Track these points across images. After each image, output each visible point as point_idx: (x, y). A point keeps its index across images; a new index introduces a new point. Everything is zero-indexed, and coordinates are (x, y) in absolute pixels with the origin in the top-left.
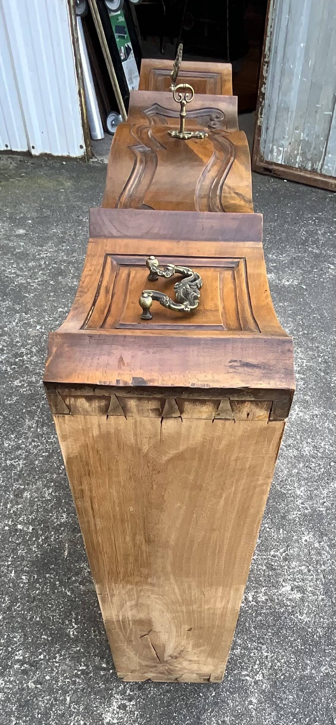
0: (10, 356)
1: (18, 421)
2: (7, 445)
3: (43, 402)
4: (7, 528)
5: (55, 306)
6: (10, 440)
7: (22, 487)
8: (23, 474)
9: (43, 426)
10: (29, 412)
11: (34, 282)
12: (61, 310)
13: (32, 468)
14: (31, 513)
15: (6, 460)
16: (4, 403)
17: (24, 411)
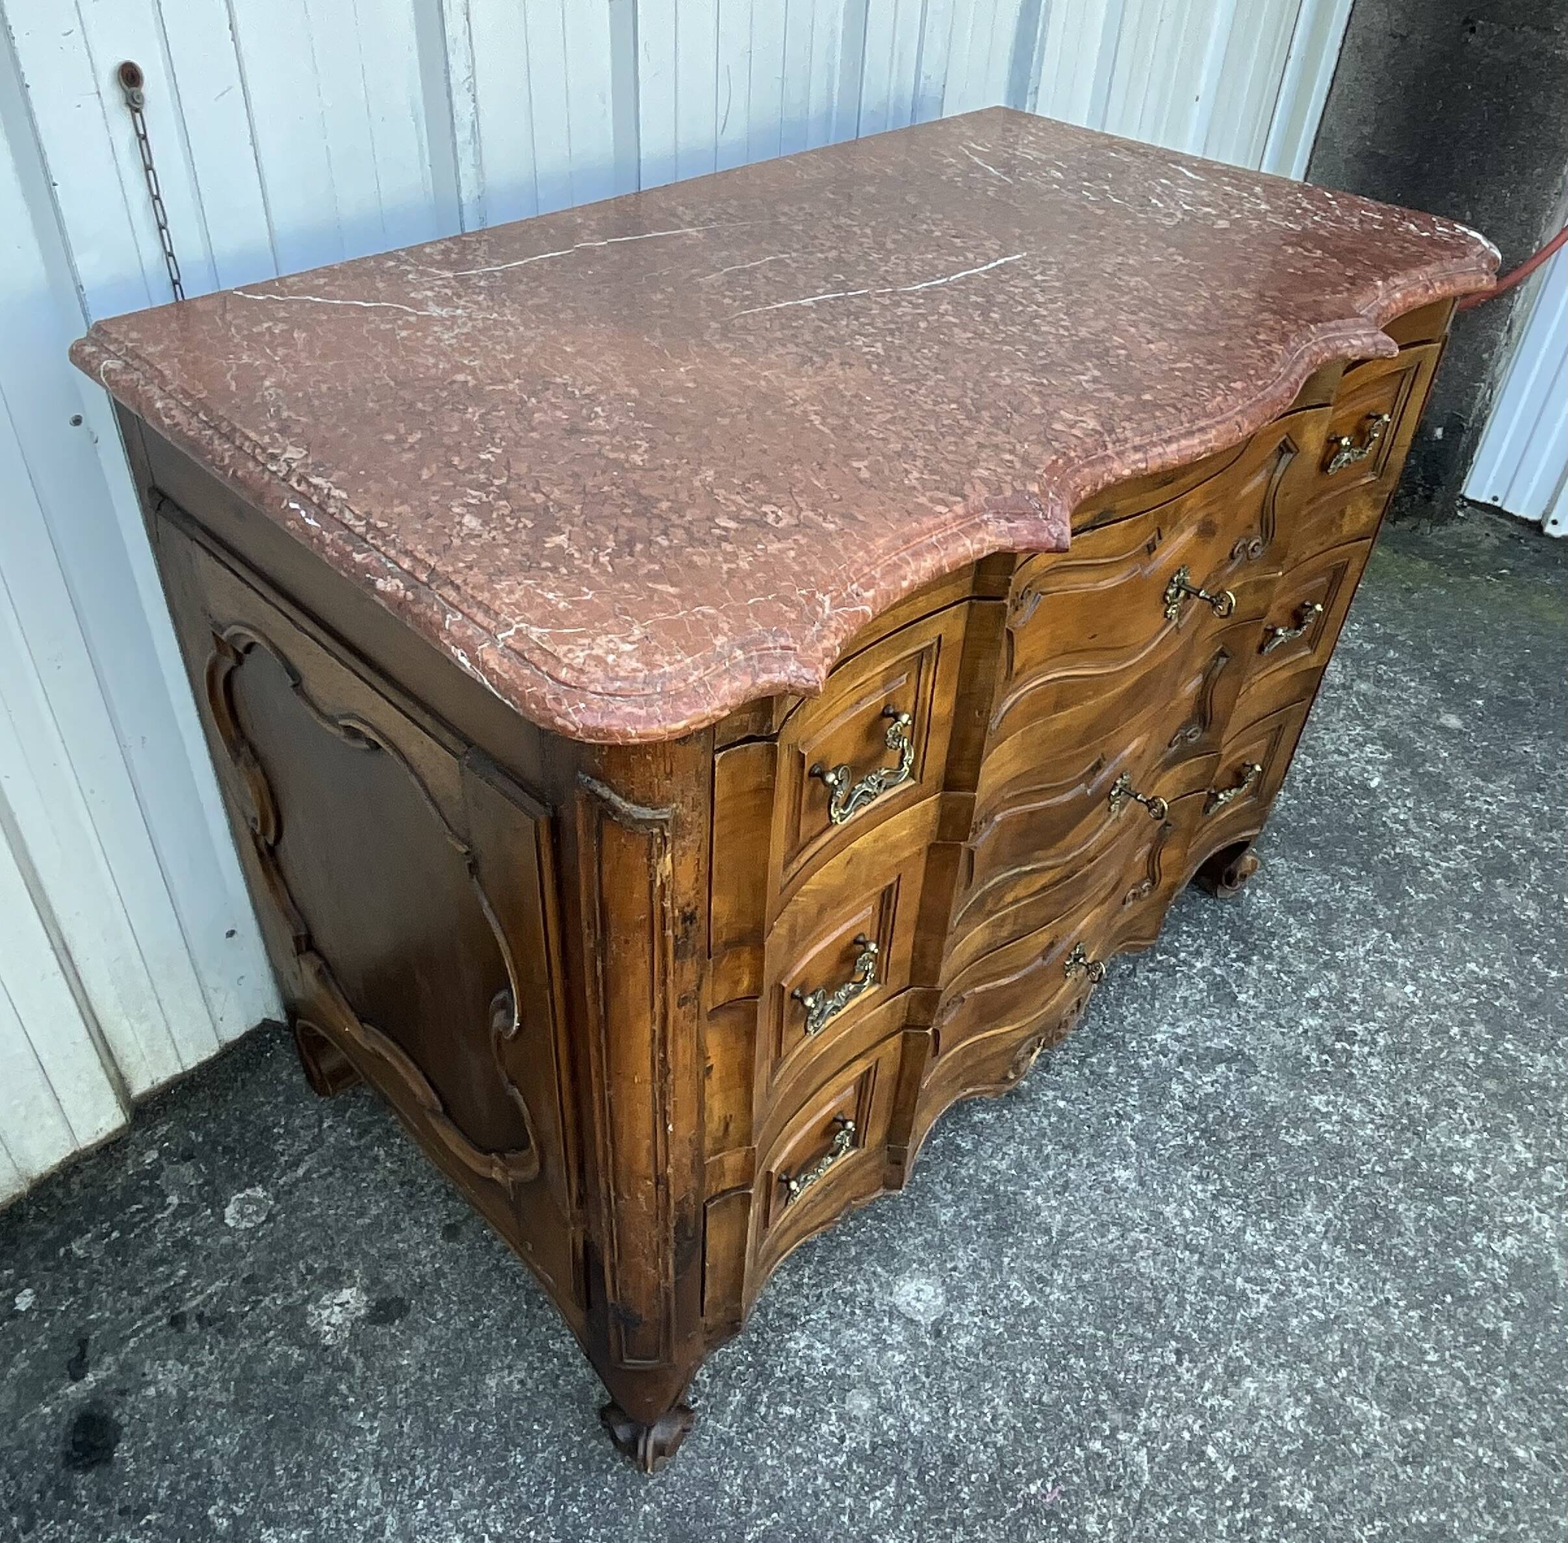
0: (1327, 1025)
1: (1291, 1195)
2: (1251, 1239)
3: (1356, 1182)
4: (1186, 1435)
5: (1463, 951)
6: (1260, 1231)
7: (1247, 1361)
8: (1259, 1331)
9: (1336, 1241)
10: (1322, 1188)
11: (1438, 866)
12: (1472, 966)
13: (1281, 1330)
14: (1244, 1437)
15: (1237, 1273)
16: (1278, 1133)
17: (1311, 1179)
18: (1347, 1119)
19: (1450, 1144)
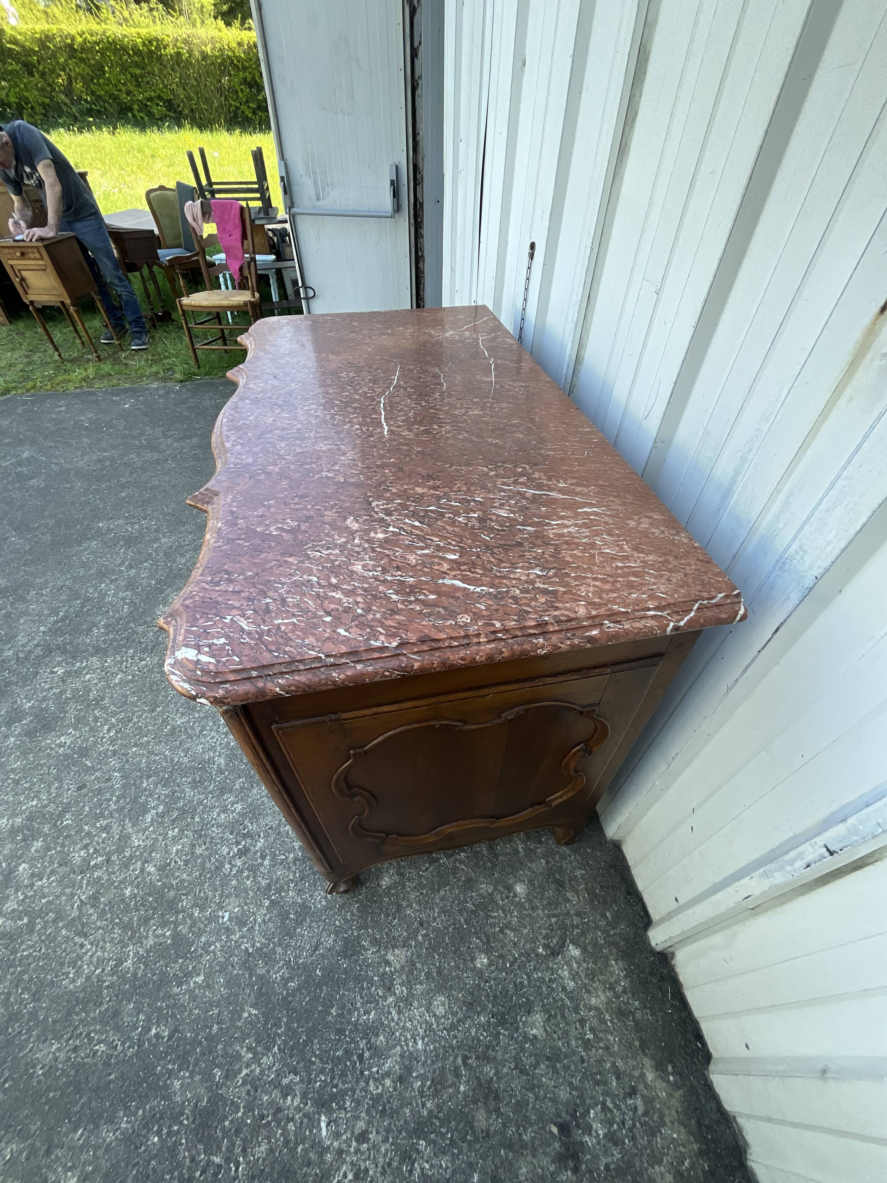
18: (225, 810)
19: (181, 841)
